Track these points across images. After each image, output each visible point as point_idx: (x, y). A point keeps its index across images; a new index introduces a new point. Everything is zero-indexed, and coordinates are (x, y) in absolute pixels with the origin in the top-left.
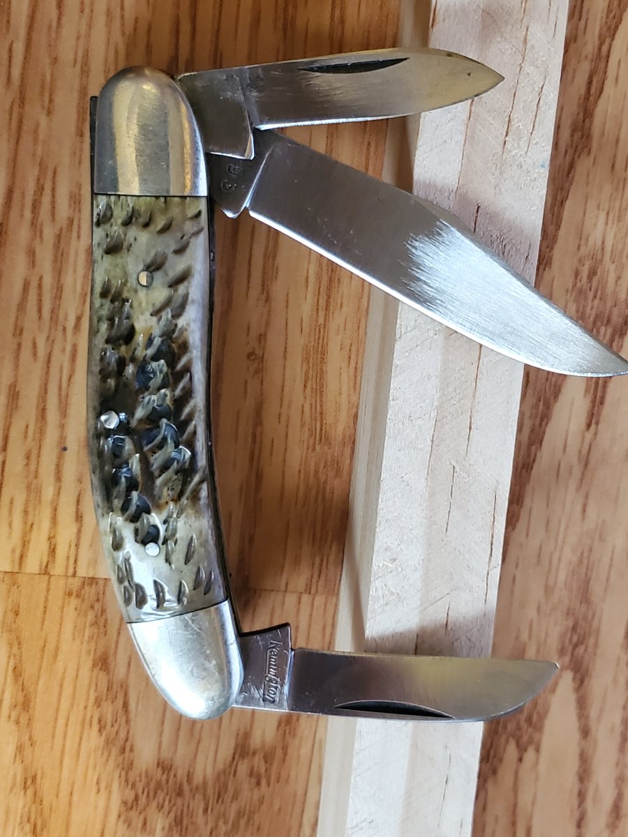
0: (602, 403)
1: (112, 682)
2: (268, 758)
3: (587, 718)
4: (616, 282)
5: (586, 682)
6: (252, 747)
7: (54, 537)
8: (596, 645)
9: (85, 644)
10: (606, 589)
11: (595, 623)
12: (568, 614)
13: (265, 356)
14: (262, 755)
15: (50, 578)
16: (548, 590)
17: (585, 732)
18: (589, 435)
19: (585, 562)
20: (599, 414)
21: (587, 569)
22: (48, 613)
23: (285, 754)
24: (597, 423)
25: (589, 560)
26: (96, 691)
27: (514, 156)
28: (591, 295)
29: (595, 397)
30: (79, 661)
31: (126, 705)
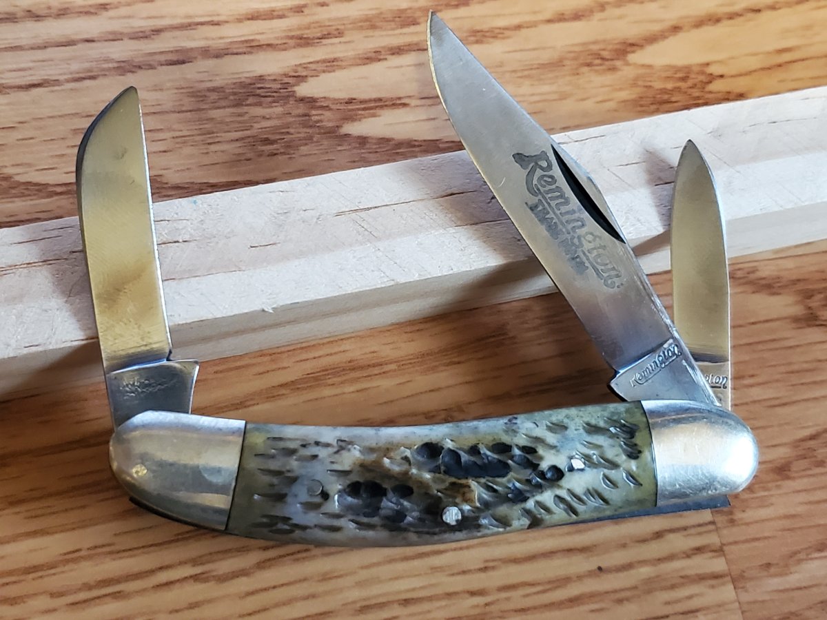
0: (380, 100)
1: (797, 456)
2: (808, 295)
3: (663, 31)
4: (268, 119)
5: (630, 41)
6: (804, 312)
7: (684, 553)
8: (595, 43)
9: (772, 493)
10: (544, 48)
11: (577, 49)
12: (578, 74)
13: (444, 408)
14: (808, 301)
15: (724, 545)
16: (563, 97)
17: (676, 29)
18: (413, 102)
19: (526, 73)
20: (392, 99)
21: (532, 69)
22: (758, 536)
23: (799, 280)
24: (400, 98)
25: (523, 70)
26: (811, 469)
27: (194, 230)
28: (287, 137)
29: (377, 107)
30: (790, 493)
31: (813, 437)
